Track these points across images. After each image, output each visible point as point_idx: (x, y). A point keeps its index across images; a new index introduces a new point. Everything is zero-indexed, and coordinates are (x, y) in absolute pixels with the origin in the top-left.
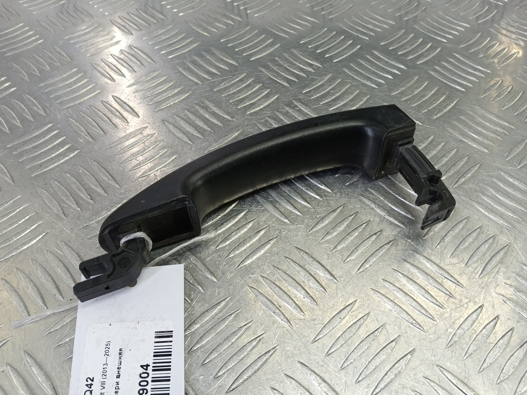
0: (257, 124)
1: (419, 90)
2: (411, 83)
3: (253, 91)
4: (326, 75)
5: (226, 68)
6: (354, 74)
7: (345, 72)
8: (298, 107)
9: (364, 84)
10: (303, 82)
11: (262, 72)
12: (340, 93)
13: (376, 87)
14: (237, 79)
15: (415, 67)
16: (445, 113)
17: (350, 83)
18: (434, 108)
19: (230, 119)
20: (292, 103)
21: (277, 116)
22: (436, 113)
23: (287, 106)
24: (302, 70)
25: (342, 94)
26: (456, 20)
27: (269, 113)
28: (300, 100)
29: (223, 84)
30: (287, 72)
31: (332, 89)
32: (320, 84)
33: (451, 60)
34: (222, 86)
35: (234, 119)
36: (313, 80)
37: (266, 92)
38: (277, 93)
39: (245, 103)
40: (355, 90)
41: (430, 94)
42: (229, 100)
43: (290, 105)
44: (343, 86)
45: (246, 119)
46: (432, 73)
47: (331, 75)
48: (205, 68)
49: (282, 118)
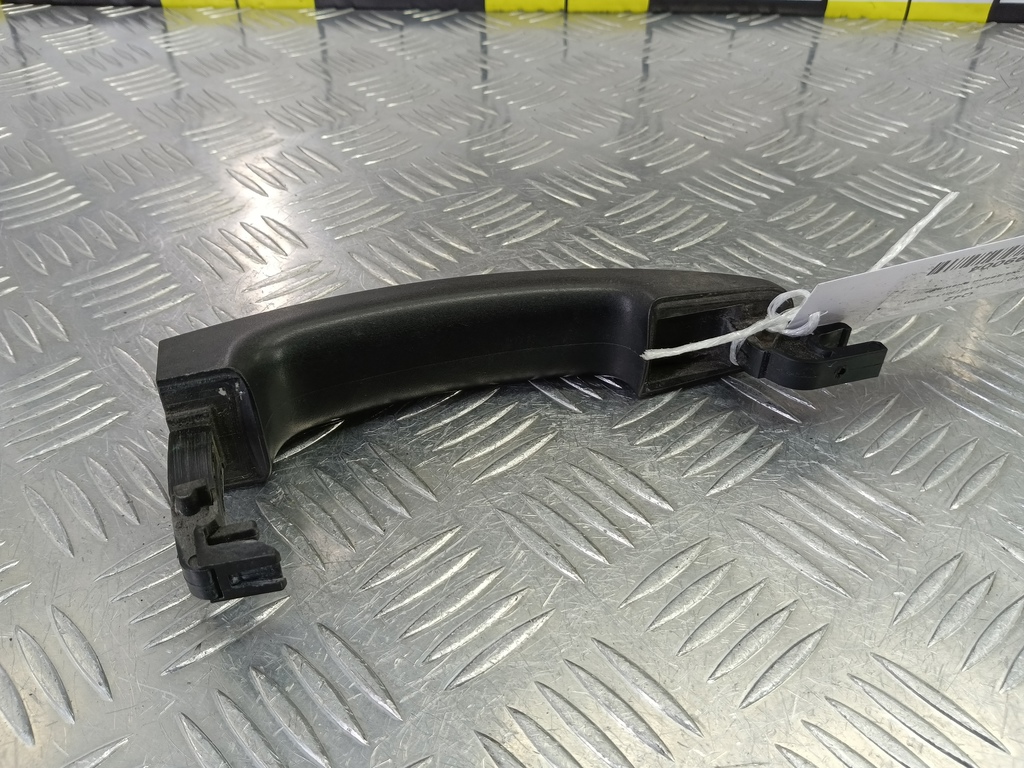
0: (521, 260)
1: (819, 216)
2: (805, 205)
3: (514, 212)
4: (646, 191)
5: (467, 180)
6: (699, 191)
7: (682, 188)
8: (595, 236)
9: (716, 206)
10: (604, 204)
11: (532, 186)
12: (673, 218)
13: (740, 210)
14: (487, 196)
15: (811, 182)
16: (870, 251)
17: (691, 203)
18: (850, 242)
19: (472, 252)
20: (586, 231)
21: (558, 250)
22: (852, 249)
23: (576, 234)
24: (603, 184)
25: (677, 219)
26: (882, 116)
27: (542, 245)
28: (599, 227)
29: (461, 202)
30: (577, 187)
31: (657, 212)
32: (636, 204)
33: (875, 173)
34: (460, 205)
35: (479, 253)
36: (624, 199)
37: (538, 215)
38: (557, 216)
39: (500, 230)
40: (701, 214)
41: (840, 223)
42: (471, 225)
43: (581, 233)
44: (678, 207)
45: (501, 253)
46: (843, 191)
47: (655, 192)
48: (429, 179)
49: (566, 251)
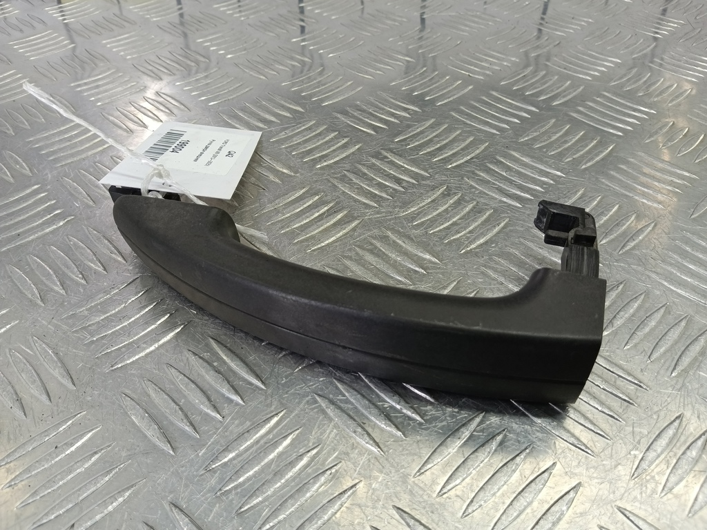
0: (331, 180)
1: (558, 135)
2: (547, 127)
3: (325, 140)
4: (426, 120)
5: (288, 115)
6: (466, 119)
7: (453, 117)
8: (388, 158)
9: (479, 130)
10: (394, 130)
11: (338, 118)
12: (447, 141)
13: (498, 133)
14: (304, 128)
15: (551, 108)
16: (597, 162)
17: (461, 128)
18: (582, 156)
19: (293, 174)
20: (381, 154)
21: (360, 170)
22: (585, 161)
23: (373, 157)
24: (393, 115)
25: (450, 141)
26: (601, 54)
27: (347, 166)
28: (391, 151)
29: (283, 133)
30: (373, 118)
31: (435, 137)
32: (418, 130)
33: (598, 99)
34: (282, 135)
35: (298, 174)
36: (409, 126)
37: (343, 142)
38: (358, 142)
39: (314, 155)
40: (468, 137)
41: (574, 140)
42: (292, 152)
43: (377, 155)
44: (450, 132)
45: (315, 174)
46: (575, 115)
47: (433, 120)
48: (259, 115)
49: (366, 171)
